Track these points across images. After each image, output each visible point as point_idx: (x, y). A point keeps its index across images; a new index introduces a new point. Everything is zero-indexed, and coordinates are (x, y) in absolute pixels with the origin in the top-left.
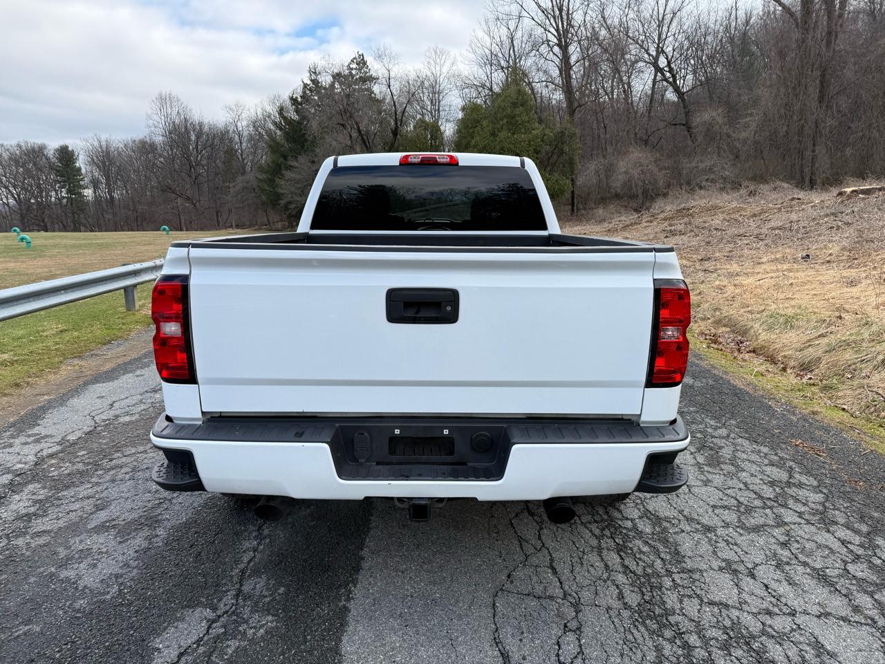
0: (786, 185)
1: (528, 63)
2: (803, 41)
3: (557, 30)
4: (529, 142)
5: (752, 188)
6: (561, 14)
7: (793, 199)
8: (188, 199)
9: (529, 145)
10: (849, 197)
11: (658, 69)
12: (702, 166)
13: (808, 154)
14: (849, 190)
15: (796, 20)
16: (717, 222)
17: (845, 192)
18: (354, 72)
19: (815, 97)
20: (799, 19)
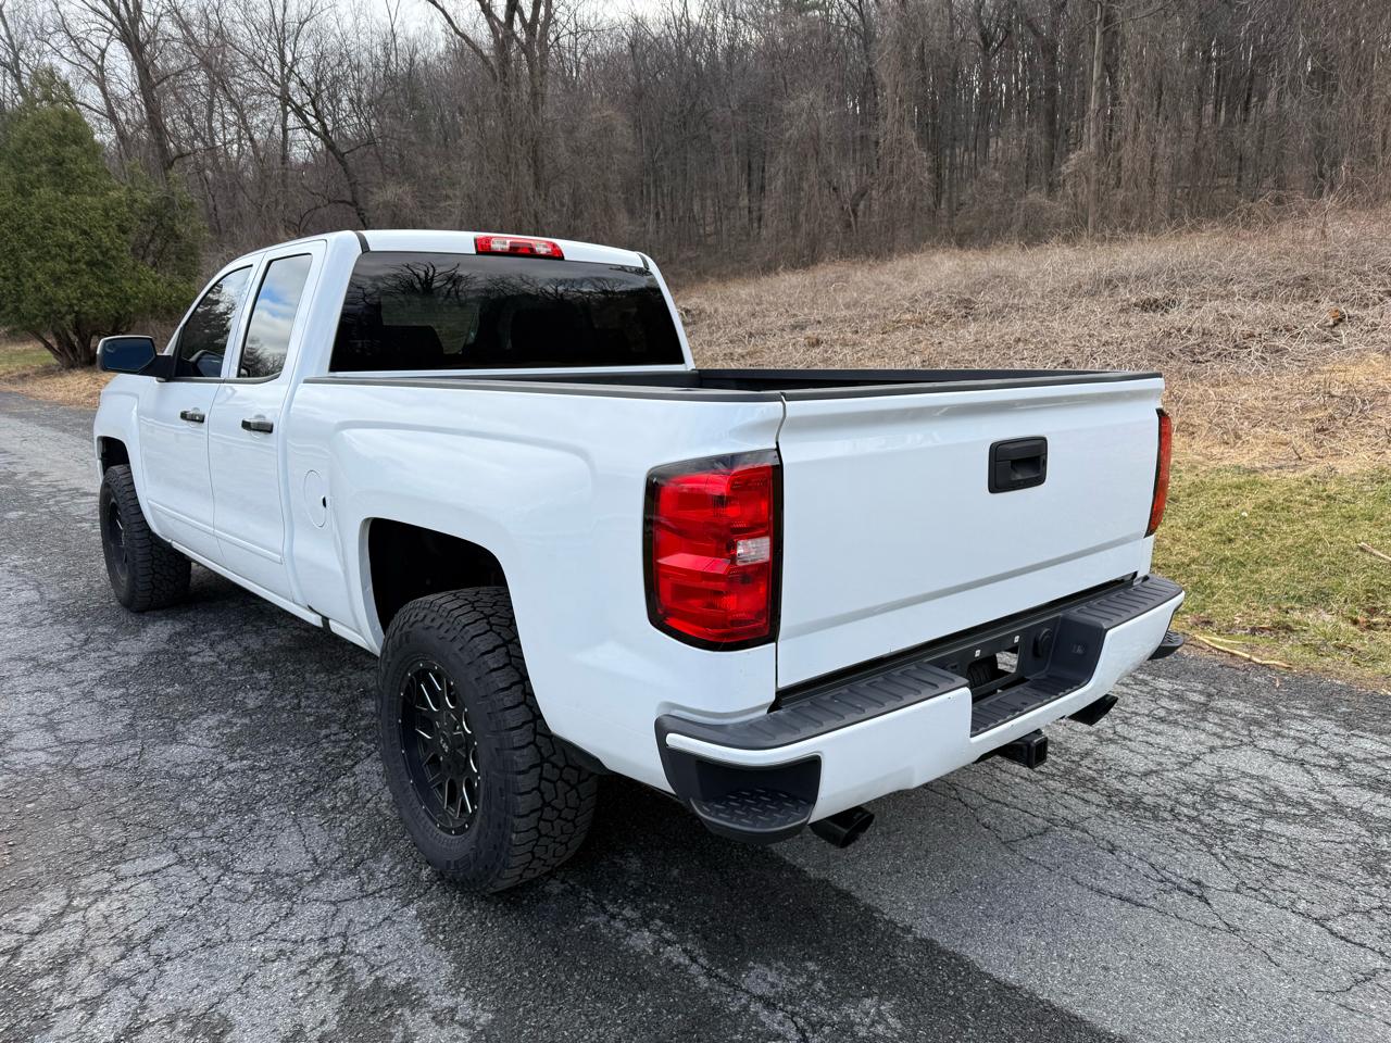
15: (490, 68)
19: (528, 179)
20: (497, 71)
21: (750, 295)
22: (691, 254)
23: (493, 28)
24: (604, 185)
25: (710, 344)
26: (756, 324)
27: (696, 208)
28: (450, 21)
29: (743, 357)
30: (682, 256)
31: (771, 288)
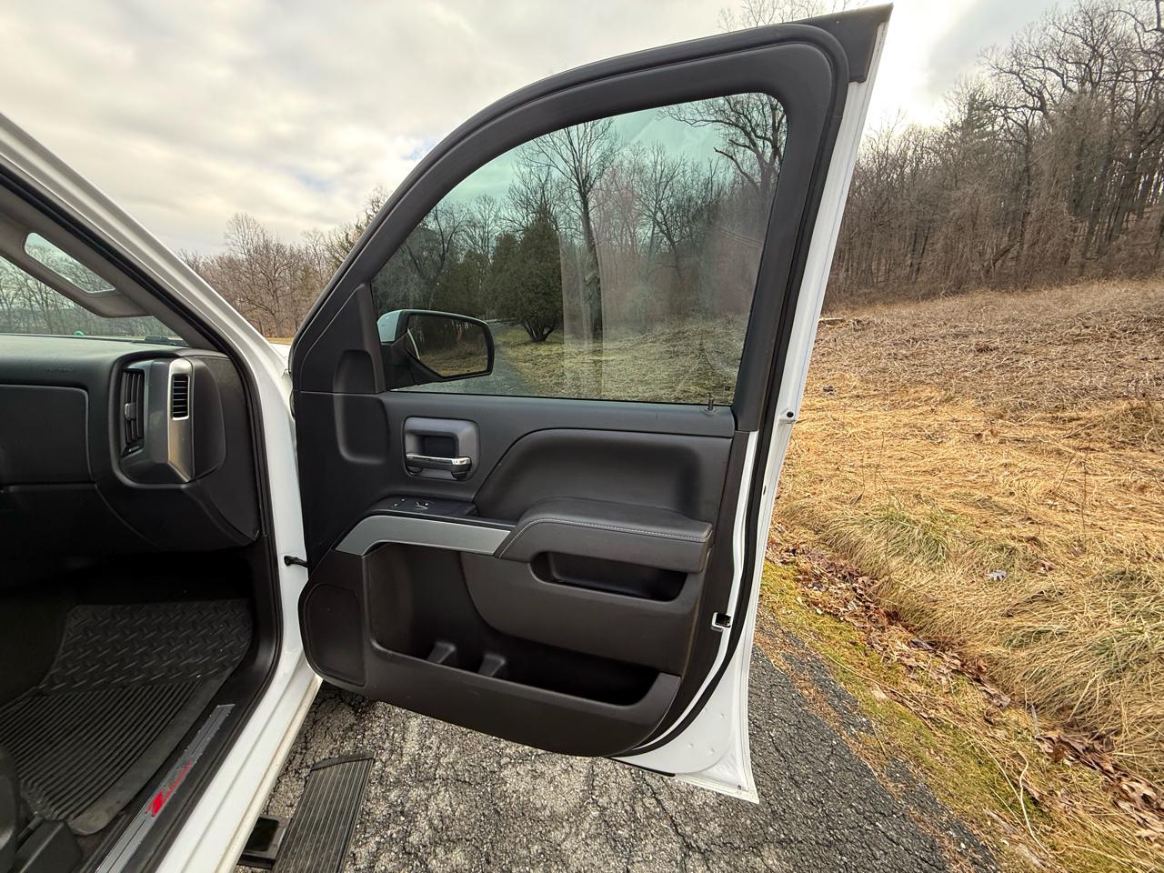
1: (555, 210)
3: (578, 179)
6: (580, 164)
8: (267, 309)
11: (656, 223)
15: (757, 189)
20: (760, 190)
21: (910, 313)
22: (866, 291)
23: (761, 166)
25: (875, 345)
26: (918, 332)
27: (875, 265)
28: (739, 167)
29: (907, 357)
30: (860, 292)
31: (926, 309)
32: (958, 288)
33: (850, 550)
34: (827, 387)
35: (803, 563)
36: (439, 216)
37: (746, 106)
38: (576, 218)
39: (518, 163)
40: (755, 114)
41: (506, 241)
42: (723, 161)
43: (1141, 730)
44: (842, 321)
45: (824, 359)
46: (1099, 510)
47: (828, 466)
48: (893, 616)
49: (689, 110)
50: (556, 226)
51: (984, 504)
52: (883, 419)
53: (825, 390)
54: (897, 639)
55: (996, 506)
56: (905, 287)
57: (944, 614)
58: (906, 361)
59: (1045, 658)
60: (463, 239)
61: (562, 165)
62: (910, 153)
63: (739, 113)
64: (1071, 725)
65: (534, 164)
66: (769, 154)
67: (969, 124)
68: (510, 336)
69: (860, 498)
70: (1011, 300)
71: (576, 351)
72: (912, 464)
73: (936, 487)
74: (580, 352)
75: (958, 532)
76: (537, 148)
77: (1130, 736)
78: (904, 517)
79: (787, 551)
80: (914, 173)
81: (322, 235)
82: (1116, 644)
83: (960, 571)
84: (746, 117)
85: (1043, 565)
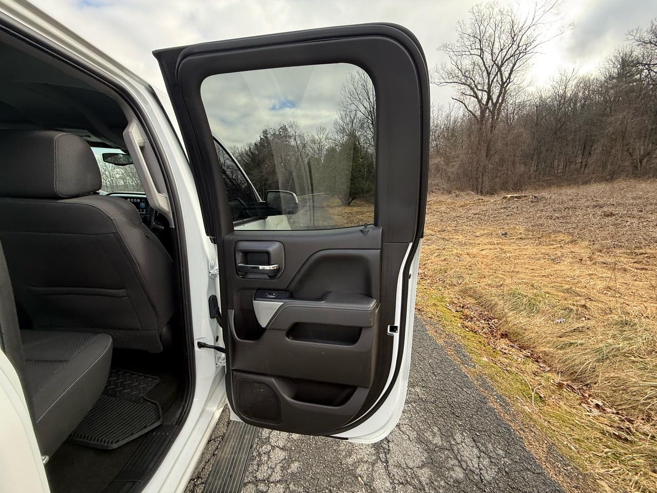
0: (472, 193)
1: (358, 134)
2: (480, 129)
3: (372, 118)
4: (356, 166)
5: (457, 193)
6: (373, 110)
7: (479, 199)
9: (356, 168)
10: (509, 199)
12: (433, 182)
13: (480, 180)
14: (509, 196)
15: (477, 120)
16: (443, 209)
17: (507, 197)
18: (281, 133)
19: (484, 154)
20: (479, 120)
21: (572, 192)
22: (548, 178)
23: (480, 106)
24: (514, 155)
25: (541, 211)
27: (556, 163)
28: (466, 107)
29: (558, 218)
30: (544, 179)
31: (584, 190)
32: (611, 177)
33: (492, 308)
34: (503, 232)
35: (466, 311)
36: (297, 138)
37: (472, 73)
38: (370, 138)
39: (340, 110)
40: (477, 77)
41: (332, 151)
42: (458, 104)
43: (606, 382)
44: (525, 197)
45: (508, 218)
46: (632, 297)
47: (491, 271)
48: (504, 336)
49: (437, 77)
50: (359, 142)
51: (568, 291)
52: (530, 249)
53: (502, 235)
54: (503, 344)
55: (574, 292)
56: (575, 176)
57: (528, 335)
58: (557, 220)
59: (570, 353)
60: (309, 149)
61: (362, 109)
62: (581, 94)
63: (467, 77)
64: (575, 380)
65: (348, 110)
66: (486, 99)
67: (620, 76)
68: (331, 202)
69: (502, 285)
70: (643, 185)
71: (366, 211)
72: (537, 272)
73: (545, 283)
74: (368, 211)
75: (547, 301)
76: (350, 102)
77: (600, 385)
78: (520, 294)
79: (460, 306)
80: (583, 106)
81: (238, 149)
82: (605, 348)
83: (543, 318)
84: (471, 79)
85: (585, 317)
